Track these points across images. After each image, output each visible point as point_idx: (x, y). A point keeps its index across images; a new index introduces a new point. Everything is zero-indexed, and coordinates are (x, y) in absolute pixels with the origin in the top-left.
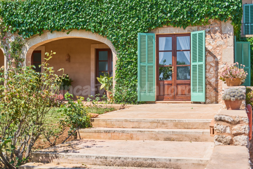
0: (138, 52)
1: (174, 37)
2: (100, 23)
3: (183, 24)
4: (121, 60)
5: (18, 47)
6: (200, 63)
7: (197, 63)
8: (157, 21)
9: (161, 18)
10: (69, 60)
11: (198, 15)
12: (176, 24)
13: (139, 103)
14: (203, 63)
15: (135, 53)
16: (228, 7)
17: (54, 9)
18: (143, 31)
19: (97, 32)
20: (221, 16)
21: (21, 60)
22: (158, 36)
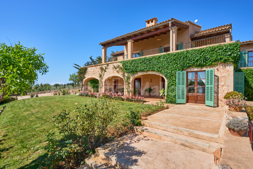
0: (177, 80)
1: (196, 72)
2: (160, 68)
3: (201, 66)
4: (169, 84)
5: (128, 78)
6: (211, 86)
7: (209, 86)
8: (187, 65)
9: (189, 63)
10: (151, 81)
11: (210, 61)
12: (198, 66)
13: (177, 104)
14: (213, 86)
15: (175, 81)
16: (230, 55)
17: (141, 63)
18: (179, 70)
19: (158, 71)
20: (225, 60)
21: (130, 83)
22: (187, 72)
